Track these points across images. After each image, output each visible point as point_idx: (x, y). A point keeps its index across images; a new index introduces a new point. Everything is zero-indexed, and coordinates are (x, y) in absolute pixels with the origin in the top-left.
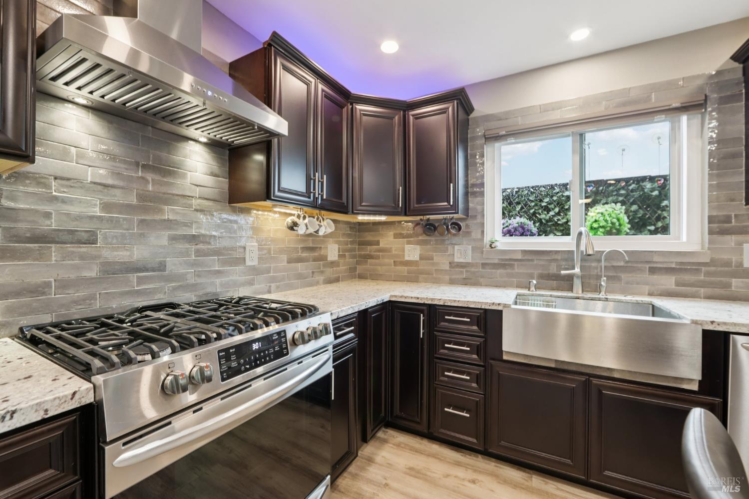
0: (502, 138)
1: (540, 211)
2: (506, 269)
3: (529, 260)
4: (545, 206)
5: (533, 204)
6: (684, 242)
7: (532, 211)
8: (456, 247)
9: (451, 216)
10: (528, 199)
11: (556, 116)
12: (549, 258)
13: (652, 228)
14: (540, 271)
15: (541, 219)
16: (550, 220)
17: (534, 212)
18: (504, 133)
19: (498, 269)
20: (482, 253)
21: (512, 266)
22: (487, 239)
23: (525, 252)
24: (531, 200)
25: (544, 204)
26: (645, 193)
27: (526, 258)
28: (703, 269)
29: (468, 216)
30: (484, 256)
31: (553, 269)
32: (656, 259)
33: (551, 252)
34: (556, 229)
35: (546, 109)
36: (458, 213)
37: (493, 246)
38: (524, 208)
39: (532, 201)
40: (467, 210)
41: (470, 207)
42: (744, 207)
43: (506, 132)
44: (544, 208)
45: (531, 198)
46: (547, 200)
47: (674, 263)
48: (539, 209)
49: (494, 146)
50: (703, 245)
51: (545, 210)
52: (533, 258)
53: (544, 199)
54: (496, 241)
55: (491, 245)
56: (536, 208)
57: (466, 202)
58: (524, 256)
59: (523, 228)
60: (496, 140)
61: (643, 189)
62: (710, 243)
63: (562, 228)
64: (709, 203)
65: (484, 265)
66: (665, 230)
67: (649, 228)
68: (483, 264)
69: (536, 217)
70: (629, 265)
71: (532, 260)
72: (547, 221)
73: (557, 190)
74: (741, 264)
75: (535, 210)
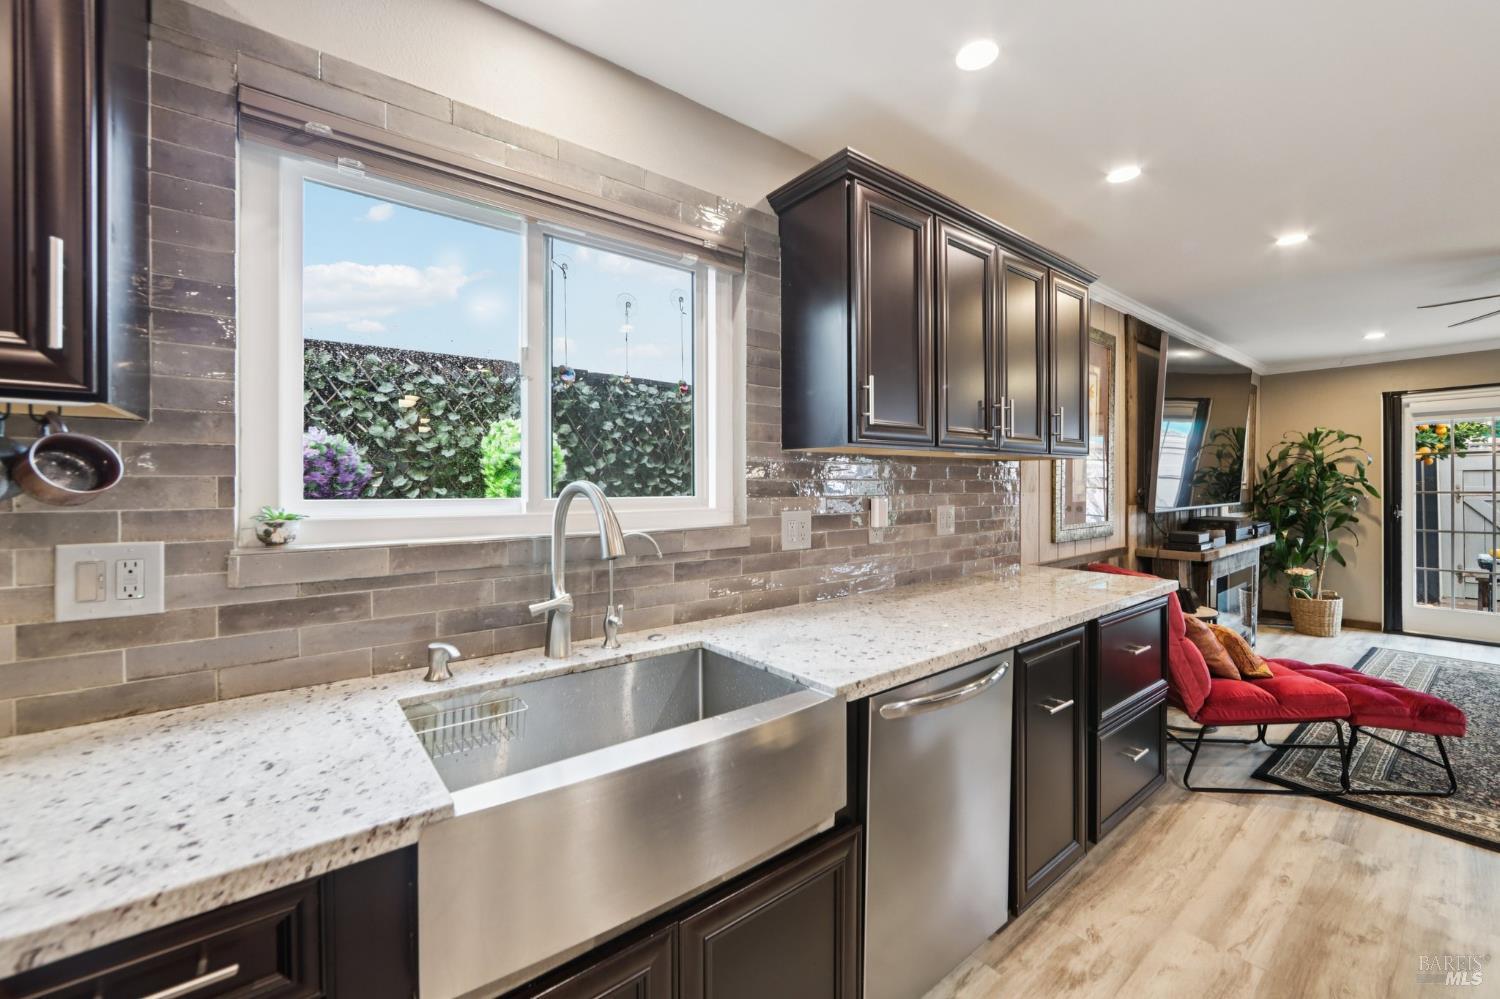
0: (316, 144)
1: (369, 415)
2: (333, 618)
3: (414, 578)
4: (384, 405)
5: (349, 394)
6: (711, 510)
7: (346, 413)
8: (69, 553)
9: (52, 404)
10: (335, 379)
11: (493, 159)
12: (479, 565)
13: (591, 470)
14: (452, 608)
15: (372, 438)
16: (397, 441)
17: (353, 415)
18: (325, 129)
19: (300, 622)
20: (225, 567)
21: (353, 603)
22: (246, 512)
23: (401, 553)
24: (342, 382)
25: (379, 398)
26: (579, 402)
27: (408, 570)
28: (742, 558)
29: (145, 414)
30: (235, 580)
31: (489, 596)
32: (688, 546)
33: (482, 546)
34: (412, 466)
35: (466, 119)
36: (101, 397)
37: (276, 537)
38: (320, 403)
39: (345, 386)
40: (140, 383)
41: (153, 375)
42: (782, 451)
43: (335, 132)
44: (379, 408)
45: (342, 377)
46: (387, 388)
47: (709, 554)
48: (366, 409)
49: (276, 165)
50: (736, 515)
51: (381, 414)
52: (432, 570)
53: (379, 385)
54: (289, 518)
55: (268, 533)
56: (359, 405)
57: (139, 350)
58: (400, 566)
59: (335, 462)
60: (286, 141)
61: (576, 395)
62: (751, 510)
63: (426, 464)
64: (747, 440)
65: (232, 618)
66: (686, 484)
67: (587, 469)
68: (225, 613)
69: (355, 429)
70: (646, 563)
71: (427, 576)
72: (389, 443)
73: (413, 367)
74: (779, 546)
75: (356, 410)
